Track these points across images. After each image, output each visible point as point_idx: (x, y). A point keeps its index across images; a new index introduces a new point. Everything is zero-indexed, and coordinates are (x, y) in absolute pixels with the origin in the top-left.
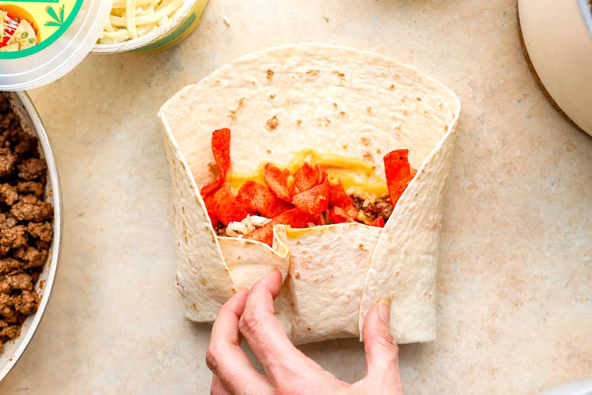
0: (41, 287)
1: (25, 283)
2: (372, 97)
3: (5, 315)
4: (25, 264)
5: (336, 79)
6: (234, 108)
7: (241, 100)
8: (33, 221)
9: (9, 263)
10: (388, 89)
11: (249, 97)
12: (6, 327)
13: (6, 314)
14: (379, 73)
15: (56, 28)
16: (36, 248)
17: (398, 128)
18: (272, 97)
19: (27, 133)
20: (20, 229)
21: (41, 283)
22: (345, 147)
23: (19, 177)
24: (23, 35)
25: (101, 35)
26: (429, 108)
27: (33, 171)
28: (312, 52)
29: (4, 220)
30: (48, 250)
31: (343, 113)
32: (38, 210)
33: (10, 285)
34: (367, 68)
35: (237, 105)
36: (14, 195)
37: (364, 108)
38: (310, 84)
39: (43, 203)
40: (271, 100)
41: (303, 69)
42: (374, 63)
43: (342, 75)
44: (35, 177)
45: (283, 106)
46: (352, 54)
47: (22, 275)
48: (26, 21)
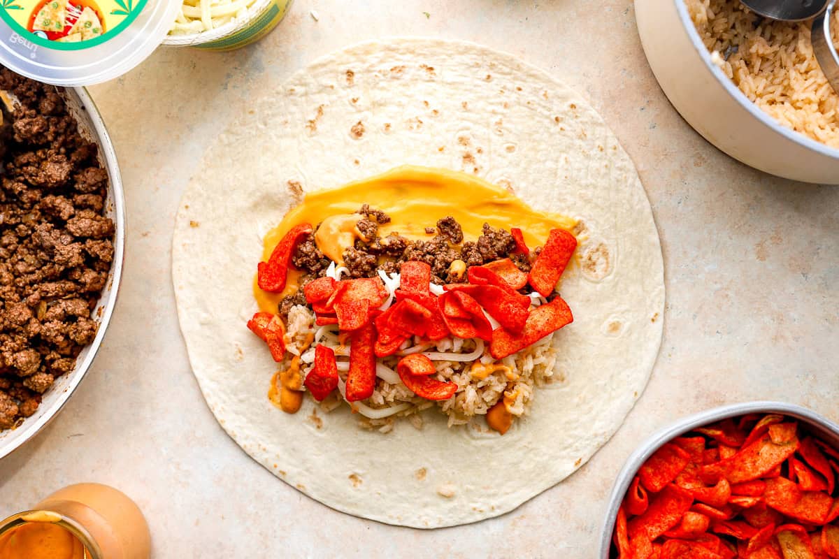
0: (99, 314)
1: (81, 309)
2: (466, 90)
3: (58, 344)
4: (82, 287)
5: (424, 74)
6: (312, 117)
7: (320, 108)
8: (92, 237)
9: (63, 285)
10: (483, 80)
11: (329, 103)
12: (59, 359)
13: (58, 342)
14: (471, 62)
15: (123, 17)
16: (95, 270)
17: (500, 123)
18: (354, 101)
19: (85, 139)
20: (77, 247)
21: (99, 309)
22: (441, 150)
23: (75, 188)
24: (86, 24)
25: (172, 26)
26: (531, 98)
27: (92, 181)
28: (394, 46)
29: (58, 236)
30: (107, 272)
31: (435, 111)
32: (97, 225)
33: (64, 310)
34: (458, 58)
35: (316, 114)
36: (70, 208)
37: (459, 104)
38: (396, 82)
39: (103, 218)
40: (353, 104)
41: (387, 66)
42: (465, 52)
43: (431, 69)
44: (94, 188)
45: (368, 109)
46: (440, 44)
47: (77, 300)
48: (90, 9)
